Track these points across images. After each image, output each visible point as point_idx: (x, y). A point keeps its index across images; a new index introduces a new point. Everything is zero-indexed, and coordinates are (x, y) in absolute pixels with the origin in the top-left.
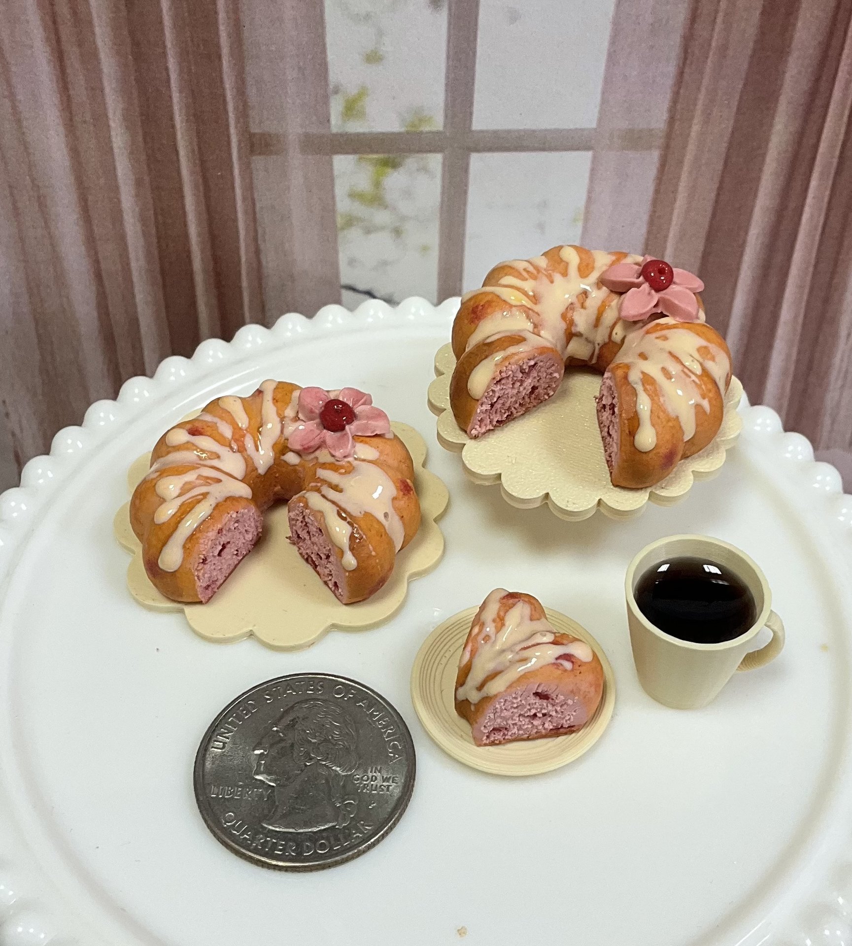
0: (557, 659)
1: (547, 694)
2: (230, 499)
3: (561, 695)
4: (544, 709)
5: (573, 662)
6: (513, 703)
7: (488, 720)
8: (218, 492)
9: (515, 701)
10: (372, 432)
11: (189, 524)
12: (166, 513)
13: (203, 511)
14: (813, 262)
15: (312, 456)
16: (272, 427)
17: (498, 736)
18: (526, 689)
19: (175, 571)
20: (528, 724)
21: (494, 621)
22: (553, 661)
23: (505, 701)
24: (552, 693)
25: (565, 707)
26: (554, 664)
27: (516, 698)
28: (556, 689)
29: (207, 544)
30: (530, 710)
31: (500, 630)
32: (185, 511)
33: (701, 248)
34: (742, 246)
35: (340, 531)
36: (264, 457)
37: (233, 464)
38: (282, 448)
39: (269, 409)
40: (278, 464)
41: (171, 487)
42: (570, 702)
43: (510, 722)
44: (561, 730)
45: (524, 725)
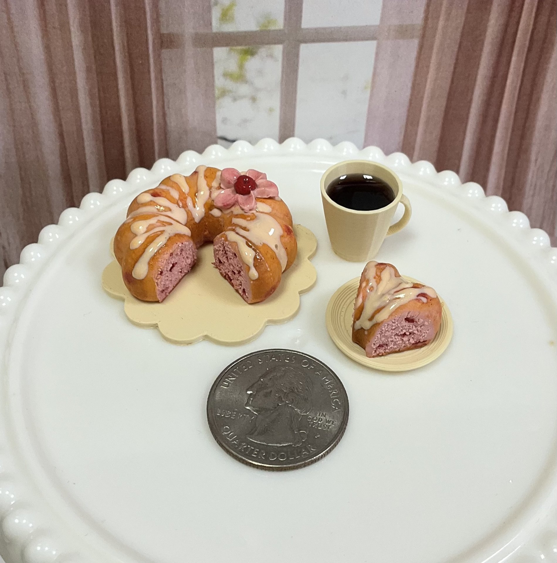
0: (418, 296)
1: (413, 319)
2: (179, 236)
3: (421, 319)
4: (411, 329)
5: (427, 298)
6: (393, 326)
7: (376, 339)
8: (170, 231)
9: (394, 325)
10: (268, 195)
11: (152, 250)
12: (138, 242)
13: (161, 241)
14: (514, 111)
15: (229, 211)
16: (203, 194)
17: (381, 351)
18: (401, 316)
19: (143, 279)
20: (400, 341)
21: (375, 278)
22: (416, 297)
23: (388, 325)
24: (416, 318)
25: (423, 327)
26: (417, 299)
27: (394, 323)
28: (419, 315)
29: (163, 263)
30: (402, 330)
31: (379, 283)
32: (150, 241)
33: (444, 104)
34: (470, 101)
35: (248, 255)
36: (198, 212)
37: (179, 214)
38: (210, 206)
39: (202, 182)
40: (207, 216)
41: (141, 227)
42: (426, 323)
43: (390, 340)
44: (419, 344)
45: (397, 341)
